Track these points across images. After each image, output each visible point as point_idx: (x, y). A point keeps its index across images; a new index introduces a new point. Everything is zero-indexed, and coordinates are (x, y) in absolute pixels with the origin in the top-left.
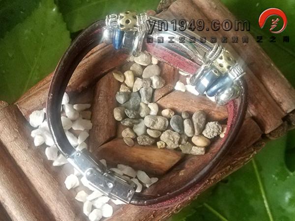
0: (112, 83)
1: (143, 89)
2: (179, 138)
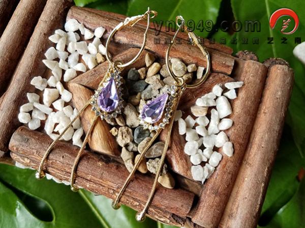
1: (152, 86)
2: (128, 141)
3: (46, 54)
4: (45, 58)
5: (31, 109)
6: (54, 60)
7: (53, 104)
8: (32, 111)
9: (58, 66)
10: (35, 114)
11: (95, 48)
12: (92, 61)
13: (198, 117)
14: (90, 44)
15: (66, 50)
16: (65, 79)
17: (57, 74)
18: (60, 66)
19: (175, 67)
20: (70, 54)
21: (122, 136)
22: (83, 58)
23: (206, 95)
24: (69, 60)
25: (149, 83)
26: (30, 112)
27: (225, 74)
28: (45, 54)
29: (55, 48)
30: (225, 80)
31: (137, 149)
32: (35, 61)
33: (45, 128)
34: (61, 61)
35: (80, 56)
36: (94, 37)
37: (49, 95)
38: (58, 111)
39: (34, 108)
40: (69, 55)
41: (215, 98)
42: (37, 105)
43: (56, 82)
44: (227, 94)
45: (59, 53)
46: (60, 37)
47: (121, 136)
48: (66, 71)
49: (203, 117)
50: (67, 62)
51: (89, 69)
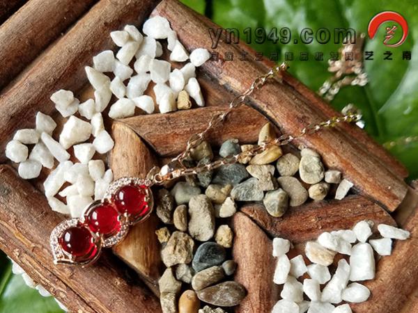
0: (251, 127)
1: (256, 181)
2: (182, 261)
3: (96, 59)
4: (91, 65)
5: (33, 142)
7: (74, 147)
8: (34, 145)
9: (109, 84)
10: (37, 153)
11: (183, 80)
12: (169, 101)
13: (313, 263)
14: (176, 71)
15: (131, 64)
16: (111, 114)
17: (102, 99)
18: (111, 89)
19: (306, 163)
20: (135, 74)
21: (175, 248)
22: (155, 89)
23: (340, 232)
24: (129, 84)
25: (253, 175)
26: (30, 147)
27: (385, 208)
28: (94, 58)
29: (115, 54)
30: (380, 218)
31: (191, 279)
32: (72, 63)
33: (44, 184)
34: (117, 79)
35: (151, 84)
36: (188, 61)
37: (74, 130)
38: (79, 162)
39: (40, 141)
40: (132, 76)
41: (354, 242)
42: (47, 140)
43: (94, 112)
44: (376, 243)
45: (118, 65)
46: (130, 39)
47: (172, 248)
48: (118, 99)
49: (323, 266)
50: (126, 85)
51: (160, 112)
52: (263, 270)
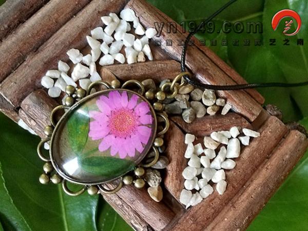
1: (178, 103)
4: (90, 35)
5: (57, 77)
6: (97, 40)
7: (80, 81)
8: (57, 79)
9: (100, 46)
10: (59, 83)
11: (141, 45)
12: (133, 57)
13: (207, 148)
14: (137, 40)
15: (113, 35)
16: (101, 63)
17: (95, 55)
18: (101, 48)
19: (206, 94)
20: (115, 40)
22: (126, 50)
23: (222, 132)
24: (111, 46)
25: (177, 100)
26: (55, 80)
27: (248, 120)
28: (92, 31)
29: (103, 30)
30: (245, 125)
32: (79, 34)
33: (63, 100)
34: (104, 43)
35: (124, 47)
36: (145, 35)
37: (79, 72)
39: (60, 76)
40: (113, 41)
41: (230, 137)
42: (64, 76)
43: (91, 62)
44: (242, 138)
45: (105, 35)
46: (113, 21)
48: (104, 55)
49: (212, 150)
50: (109, 47)
51: (127, 63)
52: (179, 151)
